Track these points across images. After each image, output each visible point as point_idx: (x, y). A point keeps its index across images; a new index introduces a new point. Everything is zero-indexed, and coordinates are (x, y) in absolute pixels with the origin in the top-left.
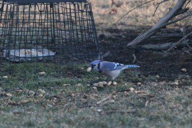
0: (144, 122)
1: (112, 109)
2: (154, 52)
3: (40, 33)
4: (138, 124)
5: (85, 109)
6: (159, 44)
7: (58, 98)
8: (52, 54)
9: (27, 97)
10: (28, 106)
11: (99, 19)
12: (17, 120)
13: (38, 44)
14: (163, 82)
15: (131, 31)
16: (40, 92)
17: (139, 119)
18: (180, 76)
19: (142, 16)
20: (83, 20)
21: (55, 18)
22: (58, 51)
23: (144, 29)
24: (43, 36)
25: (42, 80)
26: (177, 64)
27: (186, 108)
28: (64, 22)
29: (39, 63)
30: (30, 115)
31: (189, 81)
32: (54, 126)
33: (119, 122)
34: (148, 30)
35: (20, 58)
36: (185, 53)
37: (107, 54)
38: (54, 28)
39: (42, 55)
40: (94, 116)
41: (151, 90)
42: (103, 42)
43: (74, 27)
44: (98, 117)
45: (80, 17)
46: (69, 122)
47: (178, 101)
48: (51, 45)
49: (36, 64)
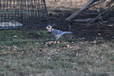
0: (76, 65)
1: (57, 58)
2: (82, 24)
3: (14, 13)
4: (72, 66)
5: (40, 57)
6: (85, 19)
7: (24, 51)
8: (21, 25)
9: (6, 51)
10: (6, 56)
11: (49, 4)
13: (12, 19)
14: (87, 41)
15: (68, 11)
16: (14, 48)
17: (73, 63)
18: (97, 38)
19: (75, 2)
20: (39, 5)
21: (23, 4)
22: (24, 23)
23: (75, 10)
24: (16, 14)
25: (15, 40)
26: (95, 31)
27: (100, 57)
28: (28, 6)
29: (13, 30)
30: (8, 61)
31: (103, 41)
32: (22, 68)
33: (60, 65)
34: (78, 11)
35: (2, 27)
36: (100, 24)
38: (22, 10)
39: (15, 26)
40: (46, 62)
41: (80, 46)
42: (51, 18)
43: (34, 9)
44: (48, 62)
45: (38, 3)
46: (31, 66)
47: (95, 53)
48: (20, 20)
49: (11, 31)
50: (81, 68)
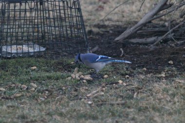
0: (133, 112)
1: (102, 101)
2: (141, 46)
3: (31, 30)
4: (127, 115)
5: (75, 101)
6: (145, 38)
7: (49, 91)
8: (43, 49)
9: (20, 91)
10: (21, 100)
11: (87, 15)
12: (11, 113)
13: (28, 40)
14: (151, 74)
15: (118, 26)
16: (32, 86)
17: (128, 110)
18: (167, 69)
19: (128, 12)
20: (72, 17)
21: (45, 15)
22: (48, 47)
23: (130, 24)
24: (33, 32)
25: (34, 74)
26: (163, 57)
27: (173, 99)
28: (54, 19)
29: (30, 58)
30: (23, 108)
31: (176, 73)
32: (46, 118)
33: (109, 113)
34: (134, 25)
35: (11, 53)
36: (171, 46)
37: (95, 49)
38: (44, 25)
39: (33, 51)
40: (84, 108)
41: (139, 82)
42: (91, 37)
43: (64, 24)
44: (88, 109)
45: (69, 13)
46: (61, 115)
47: (165, 92)
48: (41, 41)
49: (27, 59)
50: (143, 117)
